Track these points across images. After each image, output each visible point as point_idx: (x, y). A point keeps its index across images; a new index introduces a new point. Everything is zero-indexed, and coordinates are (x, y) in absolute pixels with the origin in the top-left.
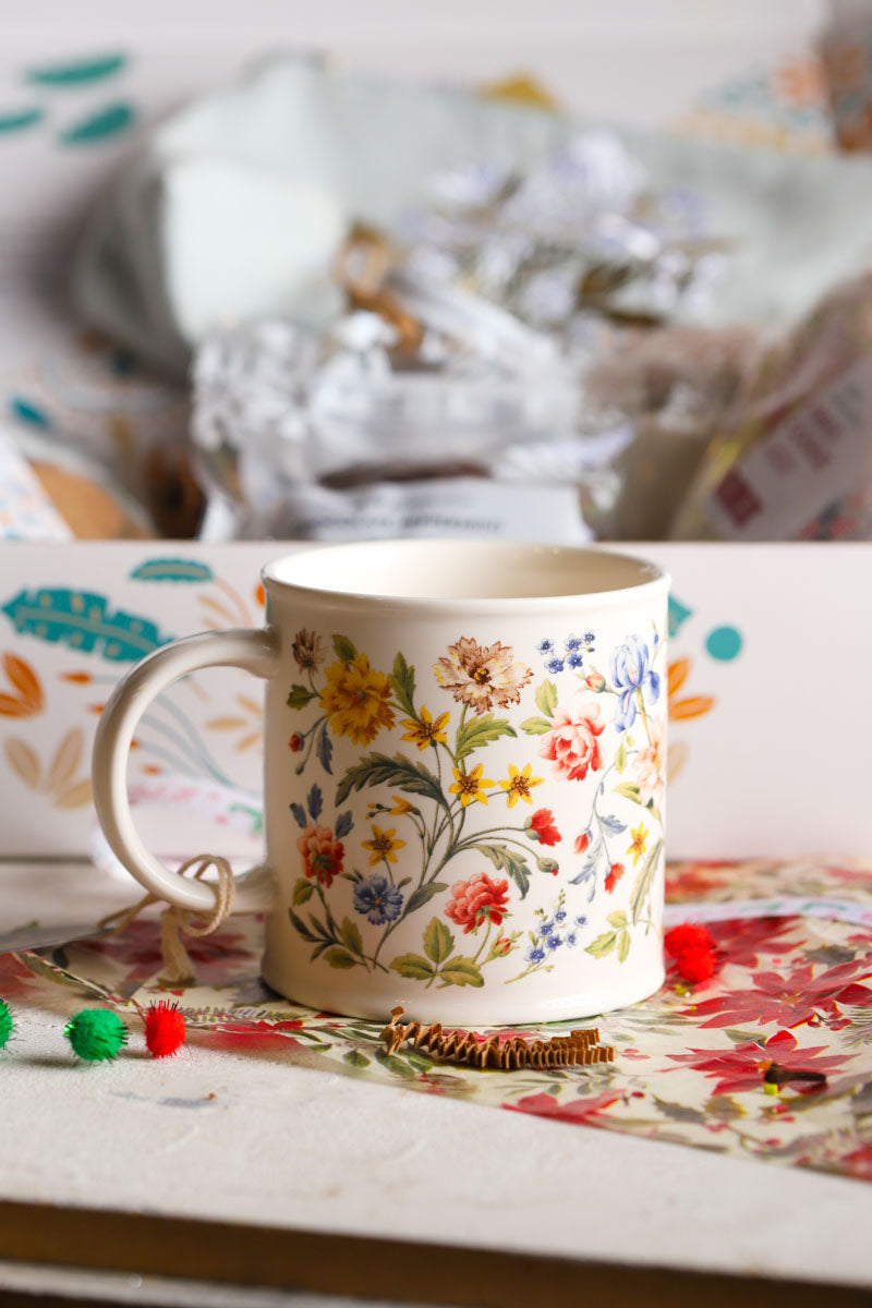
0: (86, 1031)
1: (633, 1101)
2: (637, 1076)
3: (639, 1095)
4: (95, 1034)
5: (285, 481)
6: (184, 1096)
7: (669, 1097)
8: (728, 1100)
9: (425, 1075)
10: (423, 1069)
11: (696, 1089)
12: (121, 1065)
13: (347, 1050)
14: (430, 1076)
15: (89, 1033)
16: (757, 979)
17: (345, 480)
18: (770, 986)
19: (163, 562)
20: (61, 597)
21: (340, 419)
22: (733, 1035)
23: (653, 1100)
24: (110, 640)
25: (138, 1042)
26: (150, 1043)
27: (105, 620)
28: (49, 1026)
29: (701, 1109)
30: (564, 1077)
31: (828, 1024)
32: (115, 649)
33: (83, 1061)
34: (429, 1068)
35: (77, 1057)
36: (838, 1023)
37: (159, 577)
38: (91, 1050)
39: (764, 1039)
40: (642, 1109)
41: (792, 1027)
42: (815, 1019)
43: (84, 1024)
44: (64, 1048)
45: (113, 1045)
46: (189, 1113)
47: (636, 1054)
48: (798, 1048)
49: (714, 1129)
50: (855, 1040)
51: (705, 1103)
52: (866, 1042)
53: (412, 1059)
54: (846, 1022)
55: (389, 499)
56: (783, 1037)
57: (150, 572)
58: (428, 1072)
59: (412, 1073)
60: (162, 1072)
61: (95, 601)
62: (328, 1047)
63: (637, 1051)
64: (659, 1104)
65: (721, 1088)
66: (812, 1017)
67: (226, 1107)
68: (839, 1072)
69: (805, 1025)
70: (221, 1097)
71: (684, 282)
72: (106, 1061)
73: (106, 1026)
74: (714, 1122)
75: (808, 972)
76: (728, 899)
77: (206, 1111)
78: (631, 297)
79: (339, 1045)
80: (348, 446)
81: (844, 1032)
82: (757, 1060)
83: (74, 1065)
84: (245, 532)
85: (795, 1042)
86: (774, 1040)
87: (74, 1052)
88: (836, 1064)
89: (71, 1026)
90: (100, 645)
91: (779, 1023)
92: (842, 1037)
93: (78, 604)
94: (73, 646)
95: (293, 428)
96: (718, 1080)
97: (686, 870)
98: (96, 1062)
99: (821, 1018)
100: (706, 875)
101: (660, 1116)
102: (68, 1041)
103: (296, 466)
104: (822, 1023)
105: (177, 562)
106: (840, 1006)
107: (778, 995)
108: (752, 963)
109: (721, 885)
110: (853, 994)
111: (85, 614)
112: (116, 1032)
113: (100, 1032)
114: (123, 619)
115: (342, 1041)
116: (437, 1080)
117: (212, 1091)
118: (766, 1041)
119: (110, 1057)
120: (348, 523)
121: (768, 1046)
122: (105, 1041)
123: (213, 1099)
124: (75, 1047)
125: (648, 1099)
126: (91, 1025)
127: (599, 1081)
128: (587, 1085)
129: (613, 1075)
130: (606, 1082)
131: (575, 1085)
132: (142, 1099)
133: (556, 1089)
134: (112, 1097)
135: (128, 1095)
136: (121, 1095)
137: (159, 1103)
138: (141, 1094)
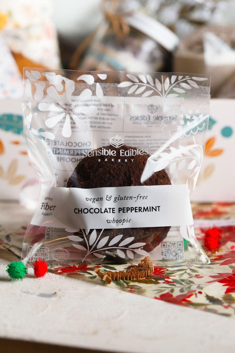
1: (199, 295)
2: (200, 285)
3: (200, 293)
4: (16, 270)
6: (46, 293)
7: (211, 294)
8: (230, 296)
9: (128, 286)
10: (127, 284)
11: (220, 290)
15: (14, 270)
22: (231, 267)
23: (205, 295)
25: (31, 271)
26: (35, 272)
29: (221, 299)
30: (175, 286)
33: (12, 279)
34: (130, 283)
38: (15, 276)
40: (201, 299)
43: (13, 267)
44: (6, 275)
45: (22, 274)
46: (48, 300)
47: (199, 276)
49: (226, 307)
51: (222, 297)
59: (124, 286)
60: (39, 283)
63: (199, 275)
64: (207, 297)
65: (228, 291)
73: (20, 268)
74: (226, 304)
76: (228, 218)
83: (10, 280)
87: (9, 276)
89: (8, 268)
96: (227, 287)
97: (214, 207)
98: (17, 279)
100: (221, 209)
101: (207, 302)
102: (7, 272)
109: (226, 213)
112: (23, 270)
113: (18, 270)
117: (55, 291)
119: (21, 278)
122: (19, 273)
124: (10, 274)
125: (203, 295)
126: (15, 267)
127: (187, 287)
128: (183, 289)
129: (191, 284)
130: (189, 288)
131: (179, 289)
132: (32, 294)
133: (172, 290)
134: (22, 293)
135: (27, 292)
136: (25, 292)
137: (38, 295)
138: (31, 292)
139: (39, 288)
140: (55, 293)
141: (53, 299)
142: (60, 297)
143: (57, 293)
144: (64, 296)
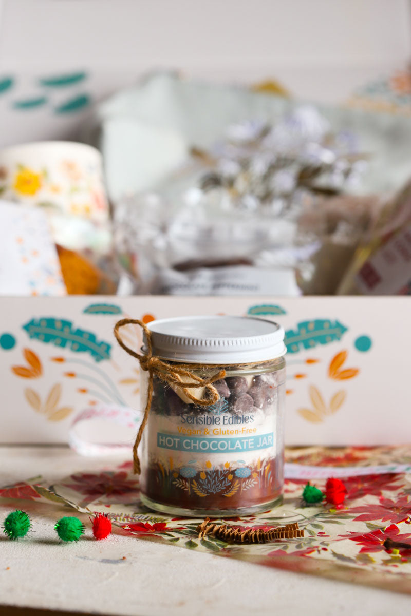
0: (65, 527)
1: (322, 552)
2: (324, 541)
3: (325, 549)
4: (69, 529)
5: (157, 267)
6: (111, 558)
7: (339, 552)
8: (367, 556)
9: (224, 549)
10: (223, 546)
11: (352, 549)
12: (82, 543)
13: (187, 540)
14: (226, 549)
15: (66, 529)
16: (382, 500)
17: (185, 267)
18: (387, 505)
19: (98, 305)
20: (50, 322)
21: (182, 239)
22: (369, 526)
23: (332, 552)
24: (74, 342)
25: (89, 532)
26: (94, 533)
27: (71, 333)
28: (47, 525)
29: (353, 558)
32: (76, 346)
33: (63, 541)
34: (226, 546)
35: (60, 539)
37: (97, 312)
38: (67, 536)
39: (384, 528)
40: (326, 555)
41: (397, 523)
42: (409, 520)
43: (64, 524)
44: (54, 535)
45: (77, 534)
46: (113, 566)
47: (324, 535)
48: (400, 533)
51: (356, 556)
53: (218, 542)
55: (205, 276)
56: (393, 528)
57: (93, 310)
58: (225, 548)
59: (218, 548)
60: (100, 547)
61: (66, 324)
62: (178, 539)
63: (324, 533)
64: (334, 554)
65: (363, 550)
66: (407, 519)
67: (131, 563)
69: (404, 522)
70: (128, 558)
71: (347, 174)
72: (74, 541)
73: (74, 525)
75: (406, 499)
76: (367, 465)
77: (121, 565)
78: (323, 181)
79: (183, 538)
80: (186, 251)
82: (381, 540)
83: (59, 543)
84: (138, 291)
85: (398, 531)
86: (389, 528)
87: (59, 537)
89: (58, 525)
90: (69, 344)
91: (392, 522)
93: (58, 325)
94: (56, 345)
95: (160, 243)
96: (362, 546)
97: (348, 451)
98: (70, 542)
100: (358, 454)
101: (334, 558)
102: (56, 532)
103: (162, 261)
105: (105, 305)
107: (391, 508)
108: (379, 494)
109: (364, 459)
111: (62, 330)
112: (79, 528)
113: (72, 528)
114: (80, 332)
115: (184, 536)
116: (229, 550)
117: (124, 556)
118: (385, 529)
119: (76, 539)
120: (186, 287)
121: (386, 531)
122: (74, 532)
123: (125, 560)
124: (59, 535)
125: (329, 551)
126: (67, 525)
127: (306, 542)
128: (300, 544)
130: (309, 544)
131: (296, 545)
132: (91, 559)
133: (286, 547)
134: (77, 559)
135: (85, 558)
136: (81, 558)
137: (99, 561)
138: (91, 557)
139: (101, 552)
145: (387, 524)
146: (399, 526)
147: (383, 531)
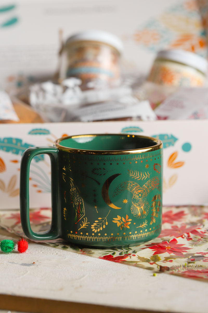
1: (132, 257)
2: (135, 250)
3: (134, 255)
7: (142, 256)
8: (157, 256)
11: (149, 254)
16: (172, 227)
18: (175, 228)
22: (162, 239)
23: (138, 257)
29: (150, 259)
30: (117, 250)
31: (187, 238)
36: (189, 239)
39: (169, 240)
40: (134, 259)
41: (177, 237)
42: (183, 236)
48: (178, 244)
49: (151, 264)
50: (192, 244)
51: (151, 257)
52: (195, 246)
54: (191, 239)
56: (174, 240)
65: (155, 253)
68: (186, 252)
69: (181, 238)
74: (152, 262)
75: (185, 227)
81: (190, 241)
82: (166, 246)
85: (177, 242)
86: (172, 241)
88: (186, 250)
91: (175, 237)
92: (189, 243)
94: (13, 153)
99: (185, 236)
101: (139, 260)
104: (185, 238)
106: (190, 234)
107: (176, 230)
108: (172, 223)
110: (194, 232)
118: (170, 241)
121: (170, 242)
125: (136, 256)
127: (125, 251)
128: (122, 252)
129: (129, 250)
130: (127, 252)
131: (119, 253)
132: (15, 263)
133: (114, 254)
134: (9, 263)
135: (13, 263)
136: (11, 263)
137: (20, 265)
138: (16, 262)
139: (22, 260)
140: (34, 263)
141: (32, 267)
142: (37, 266)
143: (35, 263)
144: (40, 265)
145: (171, 238)
146: (177, 239)
147: (168, 242)
